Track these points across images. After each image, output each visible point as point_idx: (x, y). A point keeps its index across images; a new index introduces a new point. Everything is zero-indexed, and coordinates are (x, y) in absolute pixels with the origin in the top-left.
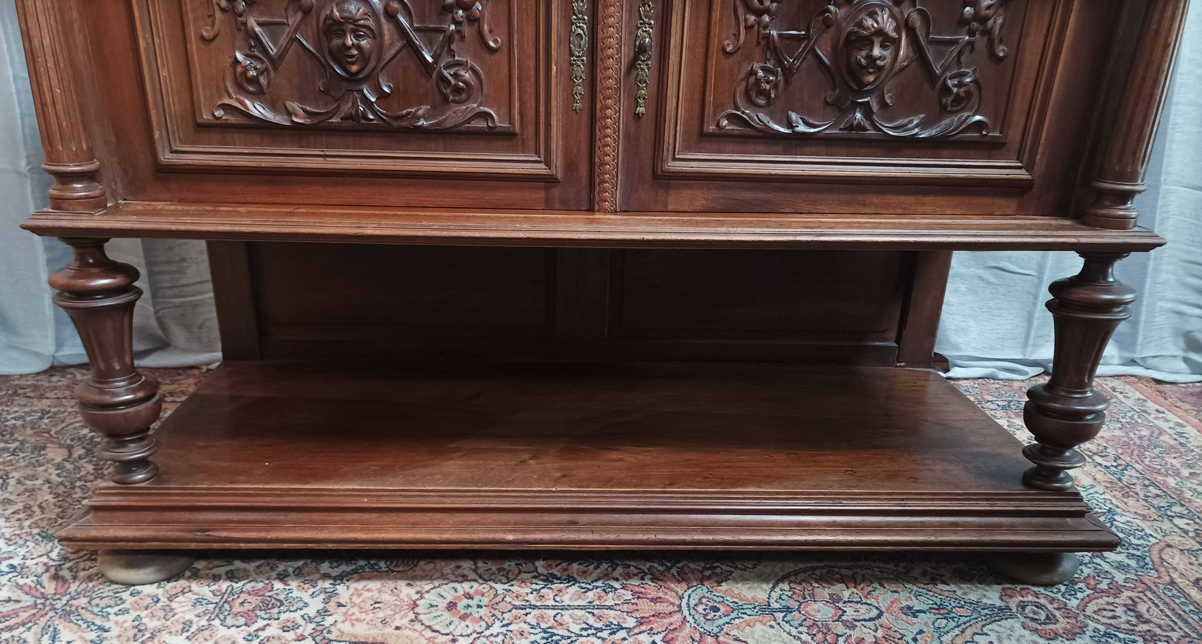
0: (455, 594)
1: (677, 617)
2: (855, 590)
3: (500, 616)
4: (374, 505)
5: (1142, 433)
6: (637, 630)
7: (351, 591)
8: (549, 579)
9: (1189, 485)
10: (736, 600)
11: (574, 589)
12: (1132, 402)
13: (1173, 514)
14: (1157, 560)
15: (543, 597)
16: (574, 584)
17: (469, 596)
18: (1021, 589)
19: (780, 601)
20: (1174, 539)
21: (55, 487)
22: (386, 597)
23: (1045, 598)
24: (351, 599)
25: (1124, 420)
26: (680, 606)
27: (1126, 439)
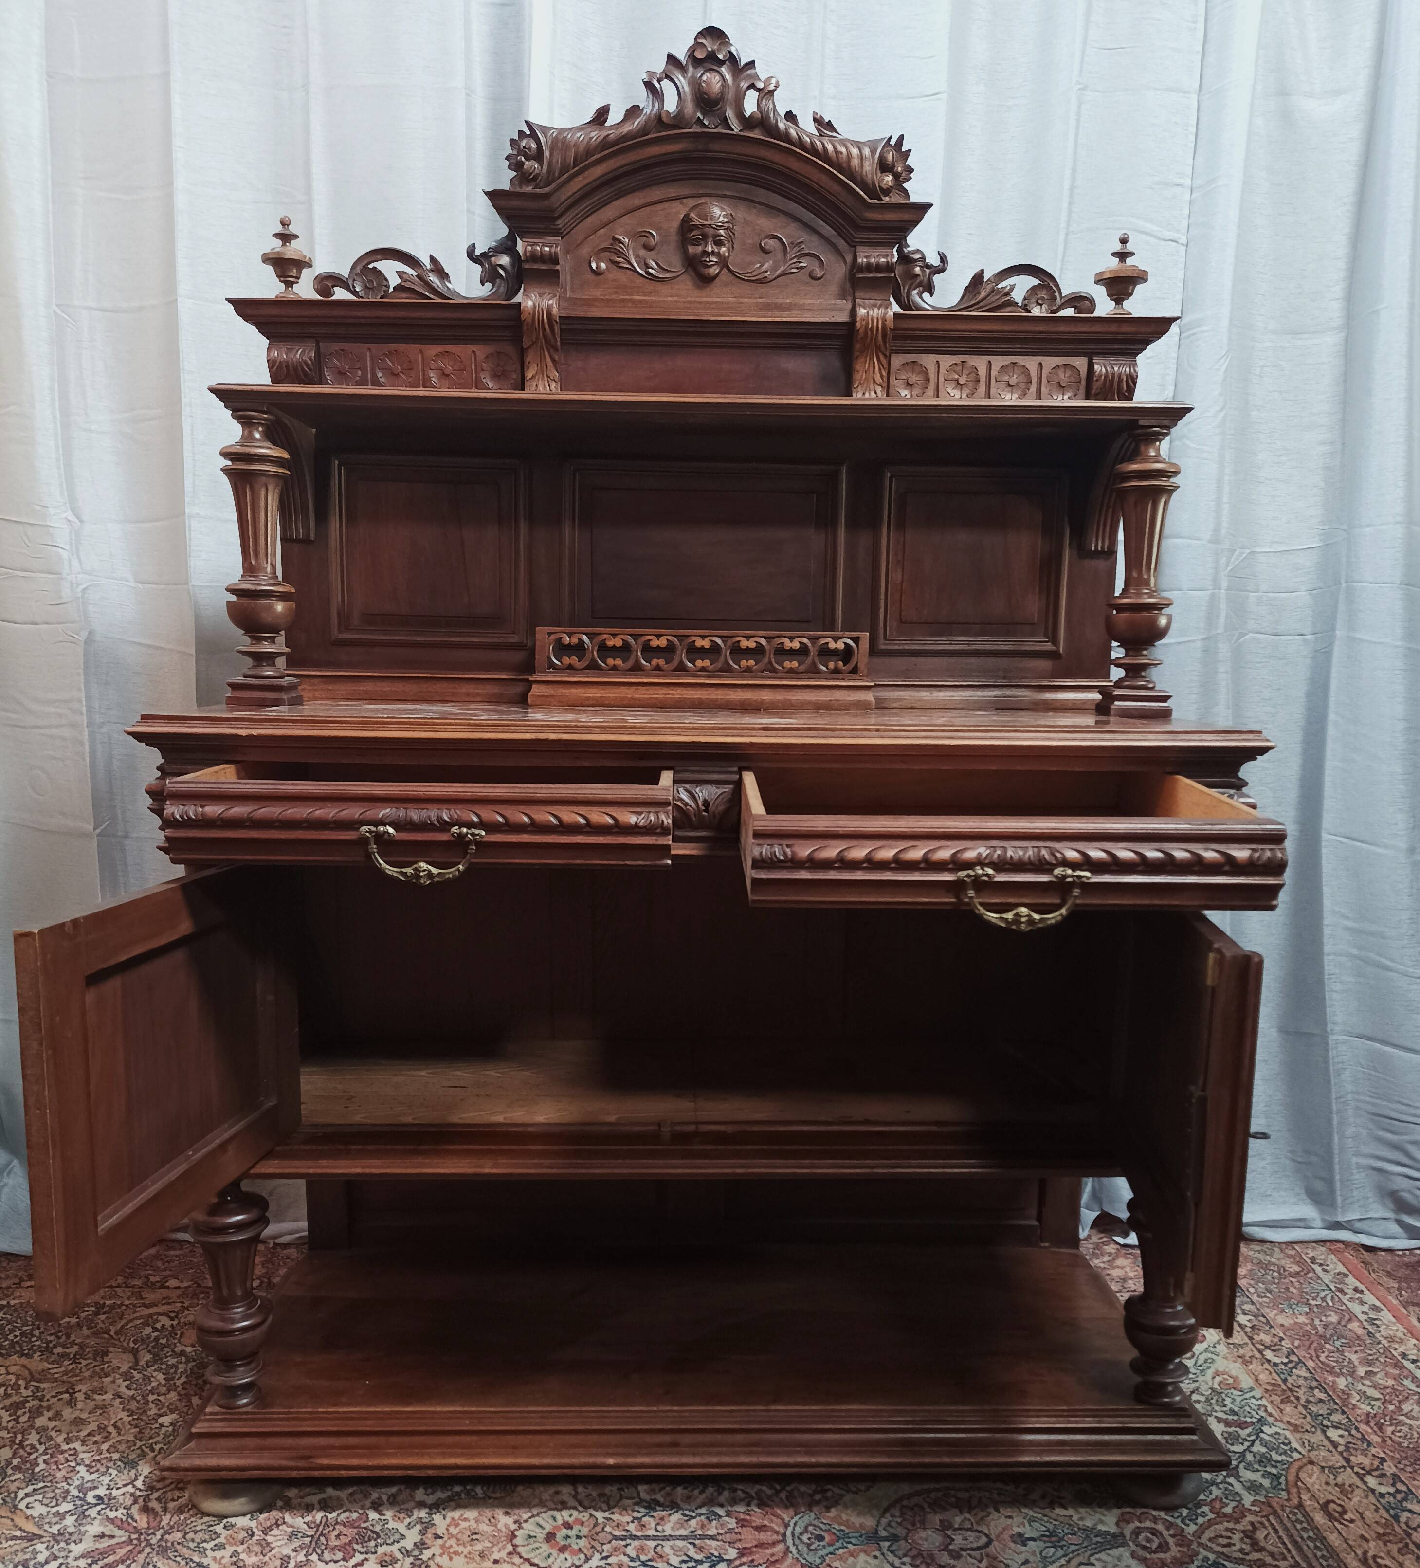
0: (554, 1524)
1: (780, 1548)
2: (968, 1516)
3: (600, 1549)
4: (475, 1428)
5: (1329, 1319)
6: (737, 1562)
7: (448, 1520)
8: (651, 1506)
9: (1360, 1387)
10: (843, 1528)
11: (677, 1517)
12: (1331, 1278)
13: (1329, 1424)
14: (1291, 1478)
15: (644, 1526)
16: (677, 1512)
17: (567, 1526)
18: (1142, 1514)
19: (889, 1529)
20: (1321, 1454)
21: (126, 1401)
22: (484, 1527)
23: (1163, 1523)
24: (447, 1530)
25: (1313, 1302)
26: (784, 1535)
27: (1308, 1328)
